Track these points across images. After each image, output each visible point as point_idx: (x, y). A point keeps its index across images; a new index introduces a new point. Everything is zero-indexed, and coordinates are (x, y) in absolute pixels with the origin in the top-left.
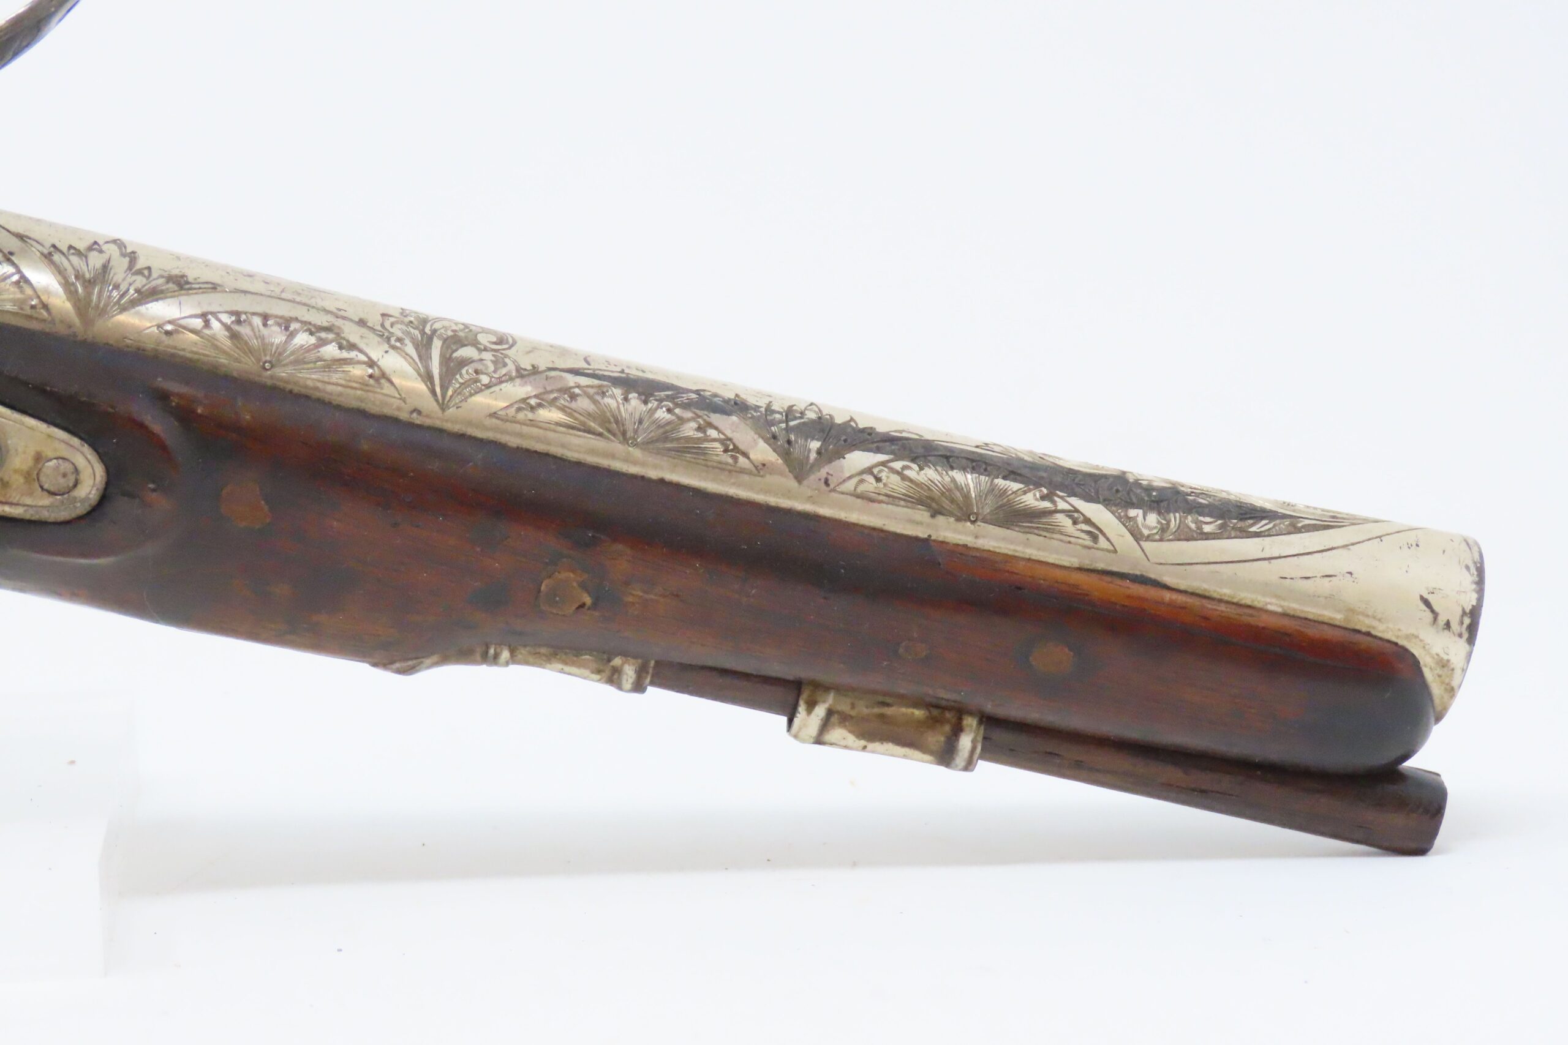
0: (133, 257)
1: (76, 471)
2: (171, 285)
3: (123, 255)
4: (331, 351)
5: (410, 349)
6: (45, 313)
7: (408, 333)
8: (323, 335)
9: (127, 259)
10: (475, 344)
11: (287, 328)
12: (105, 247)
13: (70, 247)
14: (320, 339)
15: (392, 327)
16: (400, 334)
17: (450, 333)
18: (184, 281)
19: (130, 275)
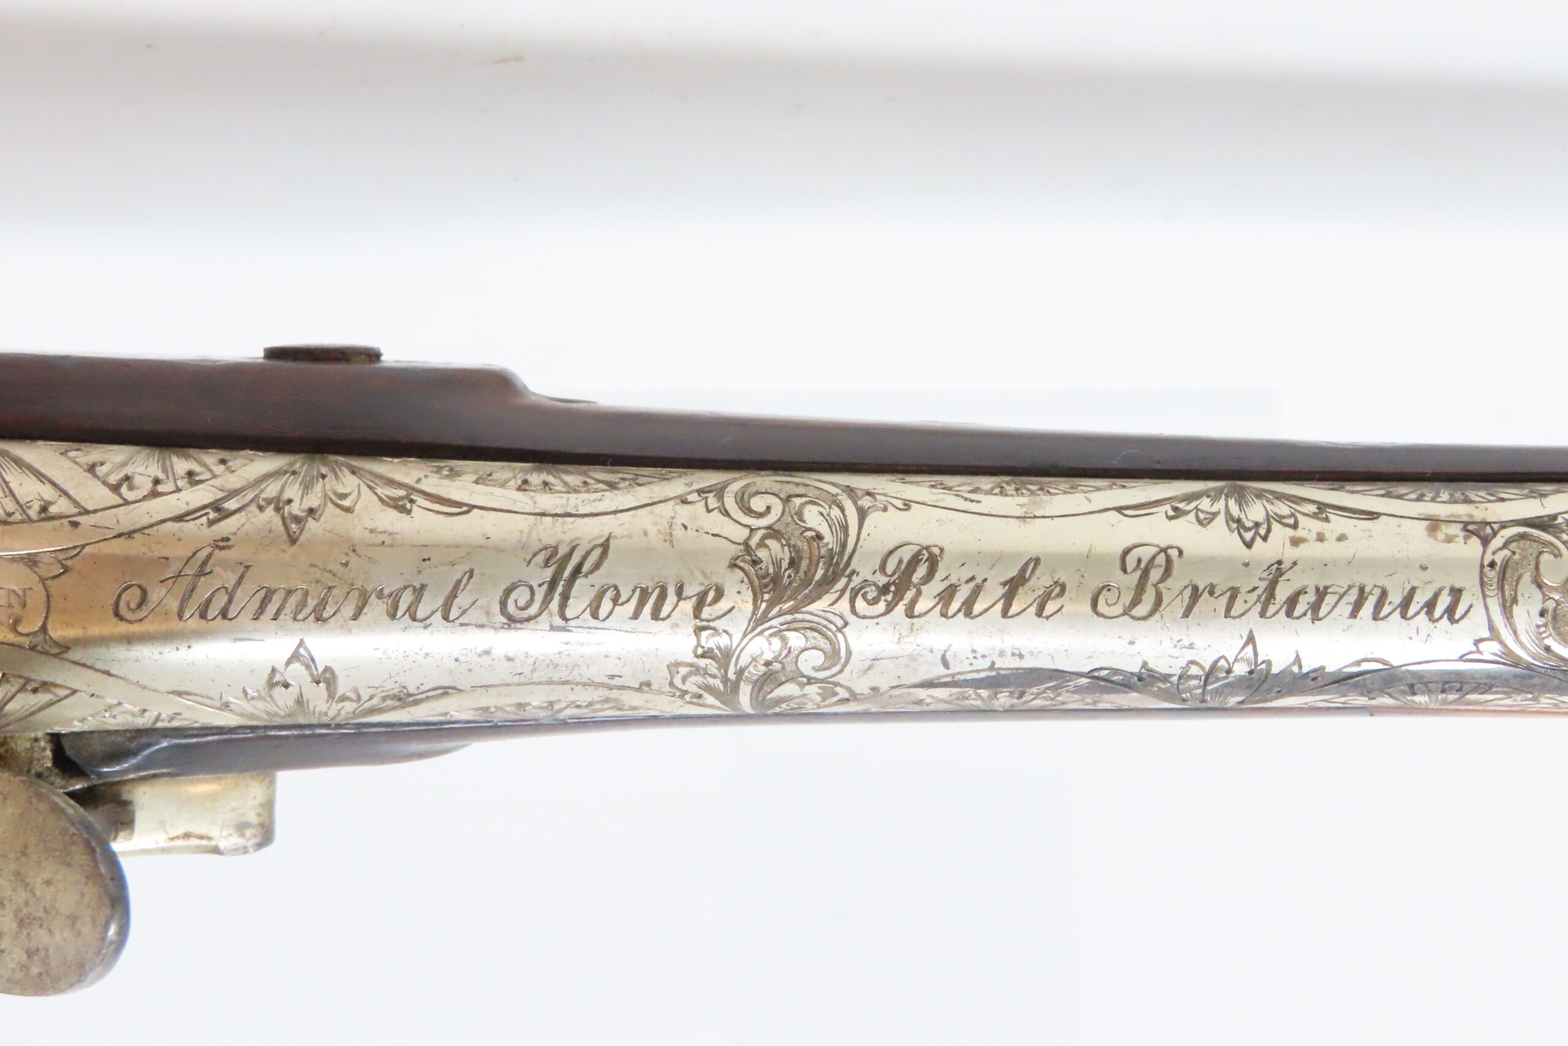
2: (389, 702)
15: (684, 684)
16: (695, 690)
18: (405, 694)
19: (334, 704)
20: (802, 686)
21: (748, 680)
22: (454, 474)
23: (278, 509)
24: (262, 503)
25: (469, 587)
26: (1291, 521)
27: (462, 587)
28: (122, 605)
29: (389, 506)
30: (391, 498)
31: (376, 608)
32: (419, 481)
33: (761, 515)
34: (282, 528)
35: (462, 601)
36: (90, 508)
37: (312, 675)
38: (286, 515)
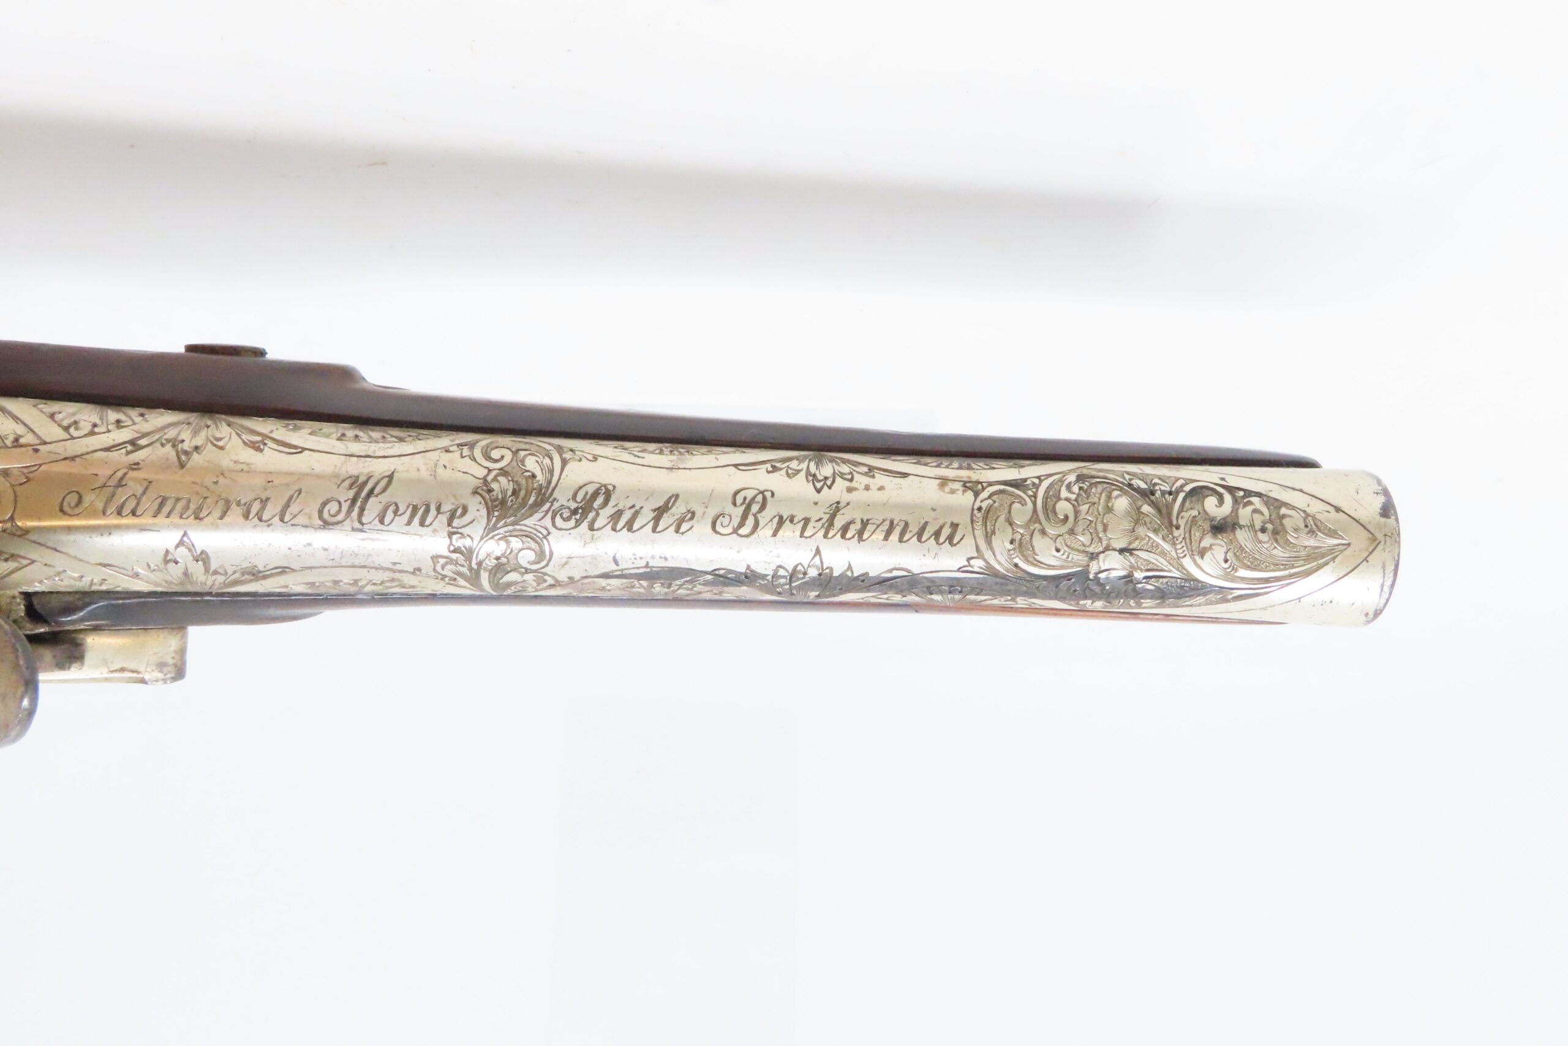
2: (246, 577)
15: (443, 570)
16: (451, 574)
18: (257, 571)
20: (522, 574)
21: (485, 569)
22: (296, 428)
23: (174, 446)
24: (164, 442)
25: (298, 500)
26: (849, 477)
27: (293, 500)
28: (65, 504)
29: (250, 447)
30: (251, 442)
31: (235, 513)
32: (271, 432)
33: (496, 461)
34: (175, 458)
35: (294, 508)
36: (48, 440)
37: (193, 556)
38: (179, 449)
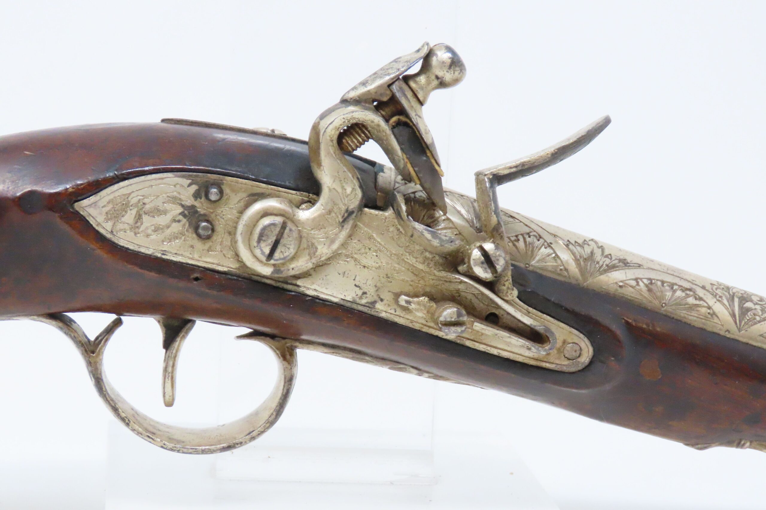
0: (602, 248)
1: (581, 349)
2: (621, 264)
3: (599, 247)
4: (691, 300)
5: (725, 302)
6: (566, 274)
7: (724, 294)
8: (688, 292)
9: (600, 250)
10: (752, 301)
11: (672, 288)
12: (590, 243)
13: (576, 242)
14: (687, 294)
15: (716, 290)
16: (720, 294)
17: (740, 295)
18: (626, 262)
19: (603, 258)
